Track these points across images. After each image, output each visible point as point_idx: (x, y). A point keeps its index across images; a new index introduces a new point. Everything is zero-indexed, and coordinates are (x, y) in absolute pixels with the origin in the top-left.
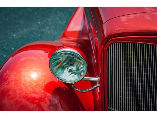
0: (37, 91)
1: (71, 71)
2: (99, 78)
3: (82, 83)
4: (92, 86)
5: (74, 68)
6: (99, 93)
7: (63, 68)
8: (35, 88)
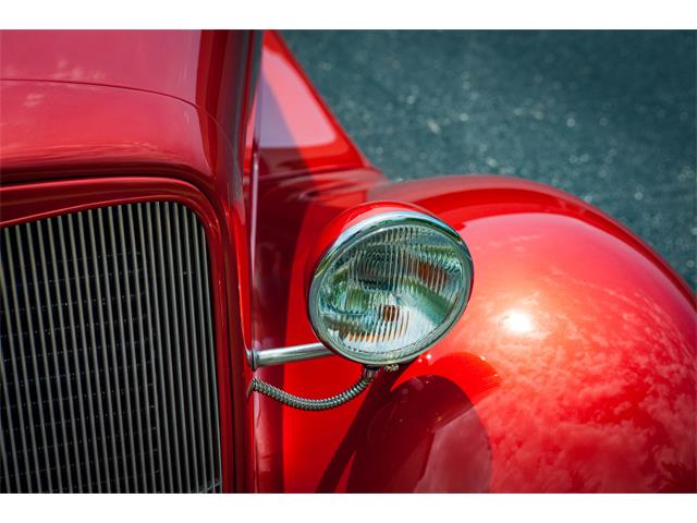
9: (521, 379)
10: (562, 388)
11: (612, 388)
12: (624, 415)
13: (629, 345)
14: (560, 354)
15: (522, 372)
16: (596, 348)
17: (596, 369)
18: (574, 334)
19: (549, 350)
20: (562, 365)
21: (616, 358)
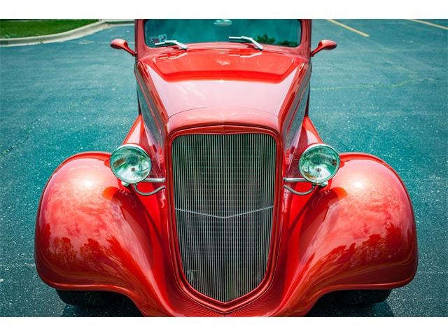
0: (94, 202)
1: (133, 170)
2: (164, 179)
3: (143, 185)
4: (155, 189)
5: (137, 168)
6: (165, 200)
7: (126, 167)
8: (91, 199)
9: (356, 198)
10: (367, 202)
11: (380, 204)
12: (382, 211)
13: (387, 194)
14: (368, 194)
15: (357, 196)
16: (379, 194)
17: (377, 199)
18: (374, 189)
19: (365, 192)
20: (369, 196)
21: (383, 197)
